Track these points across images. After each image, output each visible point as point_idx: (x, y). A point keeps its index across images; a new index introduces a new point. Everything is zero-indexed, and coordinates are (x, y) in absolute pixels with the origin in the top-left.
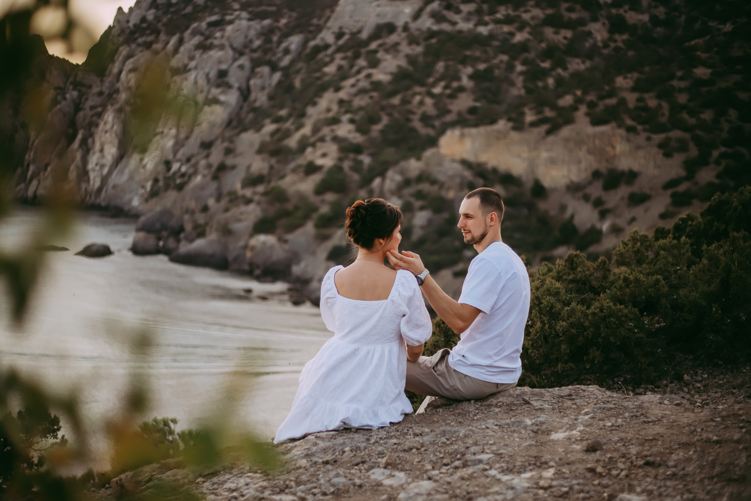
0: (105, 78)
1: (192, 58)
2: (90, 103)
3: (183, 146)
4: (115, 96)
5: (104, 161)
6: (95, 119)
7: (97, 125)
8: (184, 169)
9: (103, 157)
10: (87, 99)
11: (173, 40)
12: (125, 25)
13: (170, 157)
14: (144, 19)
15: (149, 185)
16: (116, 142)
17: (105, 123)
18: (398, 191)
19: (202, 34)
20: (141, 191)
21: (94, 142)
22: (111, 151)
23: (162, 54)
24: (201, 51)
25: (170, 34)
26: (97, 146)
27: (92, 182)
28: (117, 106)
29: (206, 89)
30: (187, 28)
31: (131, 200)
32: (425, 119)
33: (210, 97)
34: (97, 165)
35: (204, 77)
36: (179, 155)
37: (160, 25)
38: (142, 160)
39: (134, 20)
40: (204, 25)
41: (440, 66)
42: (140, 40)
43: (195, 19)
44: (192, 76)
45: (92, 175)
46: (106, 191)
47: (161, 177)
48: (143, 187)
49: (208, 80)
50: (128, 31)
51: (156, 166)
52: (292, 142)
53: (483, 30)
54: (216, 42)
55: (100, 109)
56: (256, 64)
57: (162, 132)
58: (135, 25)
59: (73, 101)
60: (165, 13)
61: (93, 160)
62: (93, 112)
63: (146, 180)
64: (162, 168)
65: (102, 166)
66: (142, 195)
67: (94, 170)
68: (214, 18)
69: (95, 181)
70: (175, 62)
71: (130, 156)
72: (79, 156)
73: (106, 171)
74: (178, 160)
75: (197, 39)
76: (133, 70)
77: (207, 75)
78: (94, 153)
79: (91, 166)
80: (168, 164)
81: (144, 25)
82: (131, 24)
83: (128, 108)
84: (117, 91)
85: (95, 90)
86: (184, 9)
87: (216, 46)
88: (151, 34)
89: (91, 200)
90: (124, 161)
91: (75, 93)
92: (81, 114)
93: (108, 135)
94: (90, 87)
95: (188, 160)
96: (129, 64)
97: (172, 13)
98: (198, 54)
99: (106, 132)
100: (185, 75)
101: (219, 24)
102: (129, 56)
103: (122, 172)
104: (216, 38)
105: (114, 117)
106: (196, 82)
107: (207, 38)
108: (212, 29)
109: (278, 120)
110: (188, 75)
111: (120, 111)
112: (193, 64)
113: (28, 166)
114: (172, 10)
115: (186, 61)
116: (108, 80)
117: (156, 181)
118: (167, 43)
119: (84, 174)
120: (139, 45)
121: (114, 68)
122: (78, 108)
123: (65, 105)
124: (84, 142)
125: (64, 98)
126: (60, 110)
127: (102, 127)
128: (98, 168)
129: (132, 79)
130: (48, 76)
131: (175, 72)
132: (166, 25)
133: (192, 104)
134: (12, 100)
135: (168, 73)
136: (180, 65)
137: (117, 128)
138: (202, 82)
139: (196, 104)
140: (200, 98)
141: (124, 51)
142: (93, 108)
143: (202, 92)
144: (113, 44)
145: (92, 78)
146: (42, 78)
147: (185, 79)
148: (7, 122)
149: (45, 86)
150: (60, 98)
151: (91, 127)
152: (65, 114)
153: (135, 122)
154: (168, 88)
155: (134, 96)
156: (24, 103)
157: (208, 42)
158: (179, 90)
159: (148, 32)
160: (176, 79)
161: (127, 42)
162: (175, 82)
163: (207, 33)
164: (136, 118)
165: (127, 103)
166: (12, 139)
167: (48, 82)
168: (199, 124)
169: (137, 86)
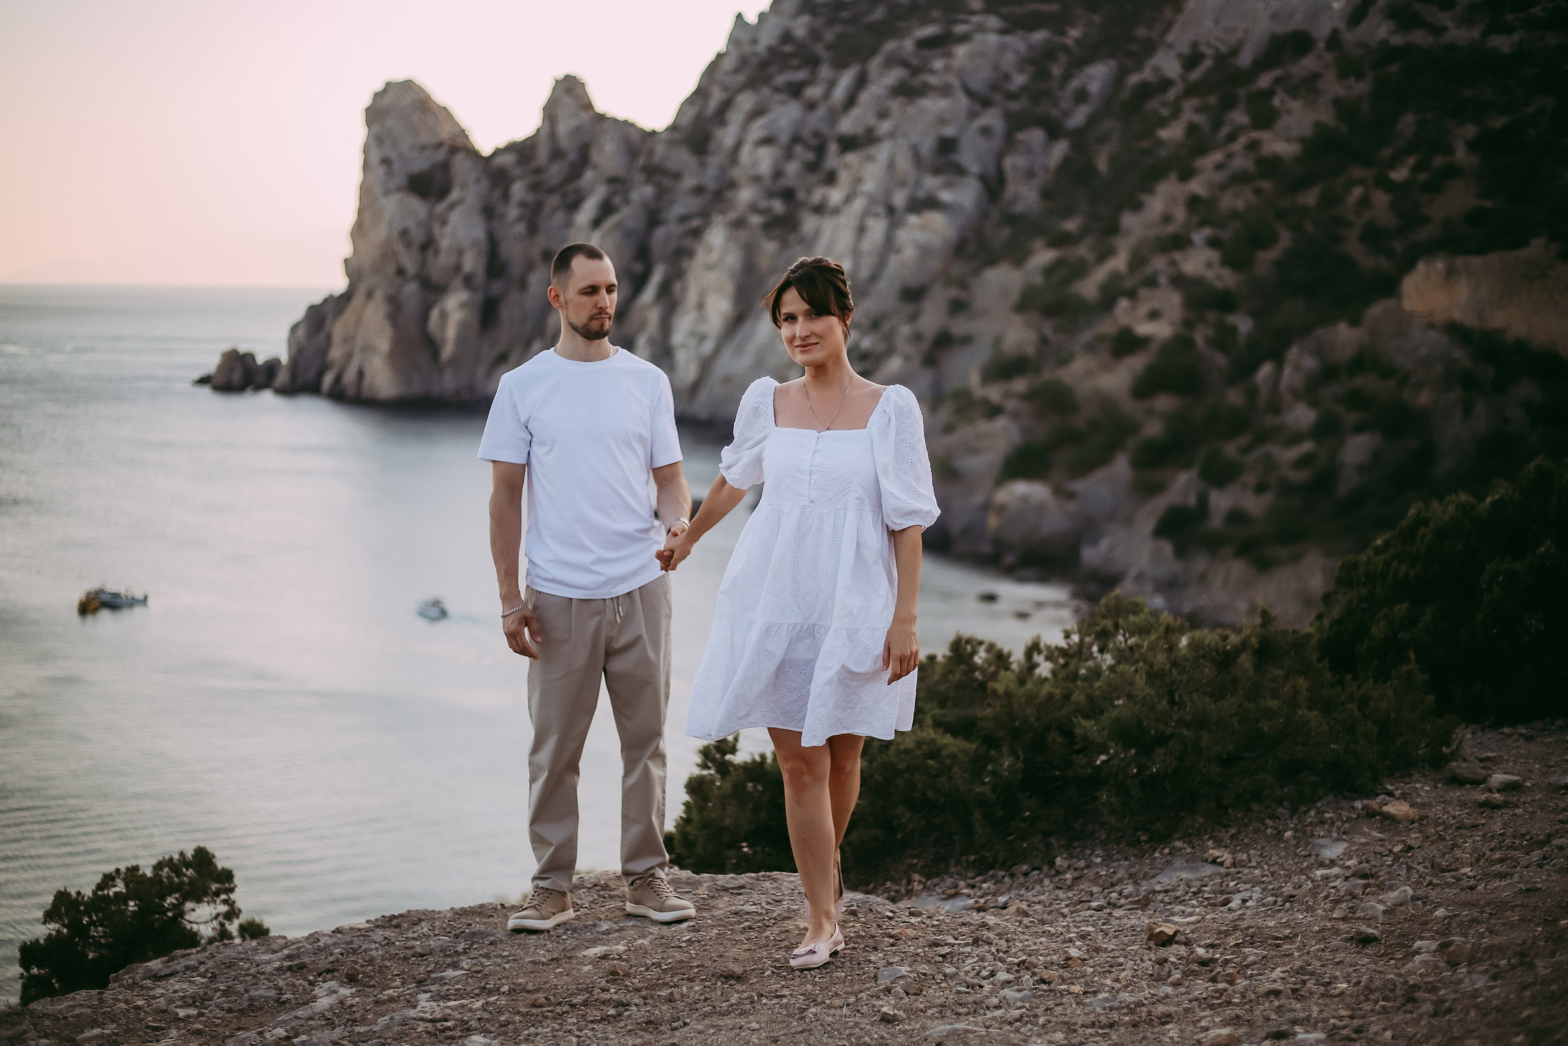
0: (707, 159)
1: (883, 115)
2: (678, 209)
3: (864, 294)
4: (726, 194)
5: (704, 328)
6: (687, 241)
7: (692, 255)
8: (866, 344)
9: (703, 319)
10: (672, 203)
11: (846, 79)
12: (748, 49)
14: (787, 37)
16: (729, 287)
17: (710, 250)
18: (1310, 392)
19: (905, 64)
21: (684, 290)
22: (720, 307)
23: (821, 111)
24: (903, 99)
25: (840, 65)
26: (692, 297)
27: (680, 371)
28: (732, 215)
29: (911, 179)
30: (873, 52)
32: (1373, 237)
33: (920, 194)
34: (691, 335)
35: (909, 153)
37: (820, 50)
39: (768, 38)
40: (908, 45)
41: (1407, 123)
42: (781, 79)
43: (889, 35)
44: (883, 152)
46: (709, 388)
49: (917, 159)
50: (754, 61)
52: (1089, 288)
53: (1501, 43)
54: (933, 80)
55: (695, 223)
56: (1016, 123)
58: (771, 50)
59: (645, 205)
60: (831, 22)
61: (683, 326)
62: (684, 228)
65: (702, 338)
67: (683, 346)
68: (929, 31)
69: (687, 369)
70: (847, 125)
72: (656, 315)
73: (708, 347)
75: (895, 75)
76: (767, 141)
77: (915, 149)
78: (685, 312)
81: (788, 48)
82: (761, 48)
83: (756, 220)
84: (732, 185)
85: (689, 182)
86: (869, 12)
87: (933, 89)
88: (801, 66)
90: (746, 327)
91: (649, 190)
92: (660, 233)
93: (714, 274)
94: (677, 176)
95: (876, 325)
96: (757, 129)
97: (845, 21)
98: (895, 105)
99: (711, 267)
100: (869, 150)
101: (941, 43)
102: (757, 113)
103: (740, 350)
104: (933, 72)
105: (728, 239)
106: (891, 166)
107: (915, 71)
108: (926, 53)
109: (1060, 240)
110: (873, 151)
111: (739, 224)
112: (884, 127)
114: (845, 15)
115: (871, 120)
116: (714, 162)
118: (833, 85)
119: (663, 354)
120: (777, 90)
121: (727, 137)
122: (653, 218)
123: (627, 215)
124: (665, 289)
125: (627, 201)
126: (618, 226)
127: (701, 257)
128: (693, 342)
129: (765, 160)
130: (596, 156)
131: (849, 144)
132: (831, 47)
133: (881, 210)
134: (523, 204)
135: (833, 148)
136: (859, 130)
137: (734, 259)
138: (904, 163)
139: (891, 210)
140: (900, 199)
141: (746, 102)
142: (684, 219)
143: (903, 184)
144: (725, 88)
145: (682, 158)
146: (583, 159)
147: (870, 159)
148: (513, 250)
149: (589, 176)
150: (617, 200)
151: (680, 256)
152: (628, 234)
153: (770, 247)
154: (831, 179)
155: (771, 194)
156: (547, 210)
157: (917, 81)
158: (858, 181)
159: (795, 62)
160: (852, 158)
161: (752, 84)
162: (847, 166)
163: (915, 61)
164: (772, 238)
165: (754, 209)
166: (523, 284)
167: (596, 167)
168: (898, 251)
169: (778, 174)
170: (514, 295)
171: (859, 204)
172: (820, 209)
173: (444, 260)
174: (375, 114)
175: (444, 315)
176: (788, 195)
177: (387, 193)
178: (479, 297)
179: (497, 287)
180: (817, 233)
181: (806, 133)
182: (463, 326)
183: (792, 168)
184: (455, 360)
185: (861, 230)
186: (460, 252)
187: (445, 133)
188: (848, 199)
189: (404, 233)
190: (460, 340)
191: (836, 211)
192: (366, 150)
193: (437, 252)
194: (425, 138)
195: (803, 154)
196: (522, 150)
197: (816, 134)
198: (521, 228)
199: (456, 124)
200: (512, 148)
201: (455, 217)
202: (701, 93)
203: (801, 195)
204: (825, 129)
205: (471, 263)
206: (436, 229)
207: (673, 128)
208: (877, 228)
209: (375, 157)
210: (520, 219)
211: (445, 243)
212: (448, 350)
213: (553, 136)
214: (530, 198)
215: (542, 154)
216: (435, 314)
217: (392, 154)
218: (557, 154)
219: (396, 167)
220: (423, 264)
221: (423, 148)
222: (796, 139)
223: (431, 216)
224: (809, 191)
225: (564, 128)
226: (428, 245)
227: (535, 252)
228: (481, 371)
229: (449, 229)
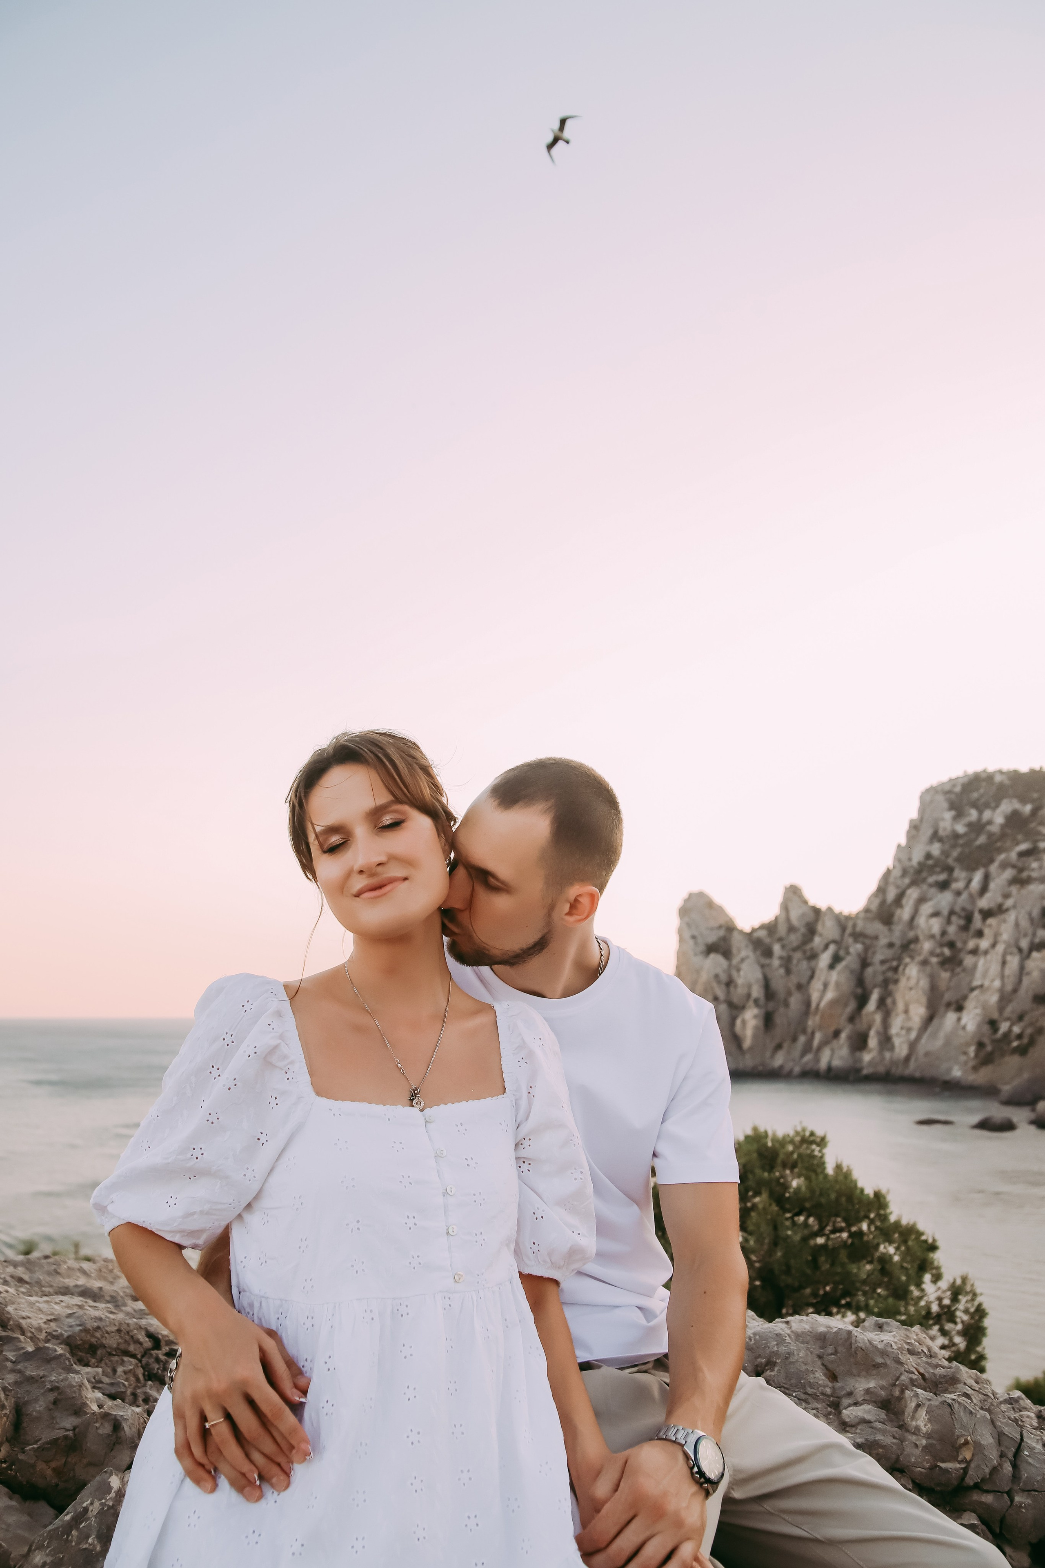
0: (893, 927)
1: (1006, 896)
2: (879, 957)
3: (1010, 1001)
4: (912, 946)
5: (910, 1024)
6: (890, 974)
7: (896, 981)
8: (1016, 1029)
9: (909, 1019)
10: (874, 953)
11: (977, 877)
12: (907, 864)
13: (995, 1016)
14: (928, 856)
15: (972, 1050)
16: (924, 1000)
17: (908, 979)
19: (1014, 866)
20: (963, 1058)
21: (894, 1003)
22: (918, 1012)
23: (965, 896)
24: (1018, 886)
25: (971, 869)
26: (900, 1006)
27: (897, 1050)
28: (919, 958)
29: (1030, 931)
30: (992, 861)
31: (949, 1070)
33: (1037, 940)
34: (902, 1028)
35: (1027, 917)
36: (1008, 1010)
37: (950, 861)
38: (959, 1019)
39: (916, 857)
40: (1013, 855)
42: (931, 879)
43: (1000, 851)
44: (1011, 917)
45: (897, 1041)
46: (916, 1060)
47: (986, 1040)
48: (965, 1053)
49: (1032, 920)
50: (912, 871)
51: (979, 1026)
54: (1034, 874)
55: (895, 964)
57: (981, 986)
58: (920, 864)
59: (859, 955)
60: (954, 846)
61: (896, 1025)
62: (885, 967)
63: (968, 1045)
64: (986, 1028)
65: (909, 1030)
66: (966, 1063)
67: (898, 1035)
68: (1024, 847)
69: (901, 1048)
70: (984, 903)
71: (944, 1015)
72: (878, 1018)
73: (913, 1035)
74: (1008, 1019)
75: (1009, 873)
76: (936, 914)
77: (1030, 914)
78: (897, 1015)
79: (894, 1030)
80: (993, 1024)
81: (930, 862)
82: (915, 862)
83: (934, 960)
84: (916, 940)
85: (883, 941)
86: (976, 839)
87: (1036, 879)
88: (942, 871)
89: (898, 1071)
90: (935, 1022)
91: (859, 947)
92: (869, 971)
93: (913, 992)
94: (876, 938)
95: (1021, 1018)
96: (927, 909)
97: (962, 846)
98: (1014, 889)
99: (911, 989)
100: (1002, 917)
101: (1033, 853)
102: (922, 900)
103: (934, 1036)
104: (1033, 870)
105: (919, 971)
106: (1017, 925)
107: (1021, 870)
108: (1024, 859)
110: (1005, 916)
111: (925, 963)
112: (1009, 903)
113: (813, 1033)
114: (961, 841)
115: (999, 900)
116: (898, 929)
117: (980, 1045)
118: (969, 881)
119: (886, 1041)
120: (931, 886)
121: (905, 913)
122: (865, 963)
123: (850, 961)
124: (882, 1002)
125: (848, 953)
126: (846, 967)
127: (903, 982)
128: (903, 1032)
129: (936, 926)
130: (819, 928)
131: (987, 914)
132: (958, 860)
133: (1015, 950)
134: (781, 958)
135: (977, 917)
136: (992, 905)
137: (924, 983)
138: (1024, 923)
139: (1020, 950)
140: (1024, 944)
141: (913, 894)
142: (883, 962)
143: (1025, 935)
144: (897, 887)
145: (877, 927)
146: (811, 931)
147: (1005, 921)
148: (779, 983)
149: (817, 941)
150: (842, 953)
151: (888, 984)
152: (852, 972)
153: (945, 975)
154: (980, 934)
155: (942, 945)
156: (795, 962)
157: (1025, 875)
158: (997, 935)
159: (938, 869)
160: (990, 921)
161: (914, 883)
162: (990, 926)
163: (1020, 864)
164: (946, 970)
165: (932, 953)
166: (786, 1004)
167: (821, 935)
168: (1028, 974)
169: (944, 933)
170: (782, 1010)
171: (1000, 948)
172: (975, 952)
173: (741, 991)
174: (684, 912)
175: (744, 1022)
176: (951, 945)
177: (696, 955)
178: (763, 1011)
179: (771, 1006)
180: (975, 966)
181: (957, 909)
182: (756, 1028)
183: (952, 929)
184: (751, 1048)
185: (1004, 963)
186: (750, 986)
187: (722, 921)
188: (994, 945)
189: (717, 976)
190: (755, 1036)
191: (986, 953)
192: (680, 932)
193: (736, 986)
194: (713, 924)
195: (957, 921)
196: (771, 928)
197: (963, 909)
198: (782, 971)
199: (726, 915)
200: (762, 927)
201: (744, 967)
202: (881, 890)
203: (959, 945)
204: (969, 907)
205: (757, 992)
206: (734, 974)
207: (867, 910)
208: (1014, 961)
209: (687, 935)
210: (781, 966)
211: (740, 981)
212: (747, 1043)
213: (788, 919)
214: (784, 954)
215: (782, 930)
216: (738, 1022)
217: (696, 933)
218: (791, 929)
219: (700, 940)
220: (728, 993)
221: (712, 929)
222: (952, 913)
223: (730, 966)
224: (965, 943)
225: (794, 916)
226: (729, 983)
227: (792, 986)
228: (768, 1054)
229: (742, 973)
